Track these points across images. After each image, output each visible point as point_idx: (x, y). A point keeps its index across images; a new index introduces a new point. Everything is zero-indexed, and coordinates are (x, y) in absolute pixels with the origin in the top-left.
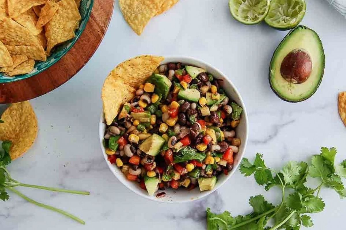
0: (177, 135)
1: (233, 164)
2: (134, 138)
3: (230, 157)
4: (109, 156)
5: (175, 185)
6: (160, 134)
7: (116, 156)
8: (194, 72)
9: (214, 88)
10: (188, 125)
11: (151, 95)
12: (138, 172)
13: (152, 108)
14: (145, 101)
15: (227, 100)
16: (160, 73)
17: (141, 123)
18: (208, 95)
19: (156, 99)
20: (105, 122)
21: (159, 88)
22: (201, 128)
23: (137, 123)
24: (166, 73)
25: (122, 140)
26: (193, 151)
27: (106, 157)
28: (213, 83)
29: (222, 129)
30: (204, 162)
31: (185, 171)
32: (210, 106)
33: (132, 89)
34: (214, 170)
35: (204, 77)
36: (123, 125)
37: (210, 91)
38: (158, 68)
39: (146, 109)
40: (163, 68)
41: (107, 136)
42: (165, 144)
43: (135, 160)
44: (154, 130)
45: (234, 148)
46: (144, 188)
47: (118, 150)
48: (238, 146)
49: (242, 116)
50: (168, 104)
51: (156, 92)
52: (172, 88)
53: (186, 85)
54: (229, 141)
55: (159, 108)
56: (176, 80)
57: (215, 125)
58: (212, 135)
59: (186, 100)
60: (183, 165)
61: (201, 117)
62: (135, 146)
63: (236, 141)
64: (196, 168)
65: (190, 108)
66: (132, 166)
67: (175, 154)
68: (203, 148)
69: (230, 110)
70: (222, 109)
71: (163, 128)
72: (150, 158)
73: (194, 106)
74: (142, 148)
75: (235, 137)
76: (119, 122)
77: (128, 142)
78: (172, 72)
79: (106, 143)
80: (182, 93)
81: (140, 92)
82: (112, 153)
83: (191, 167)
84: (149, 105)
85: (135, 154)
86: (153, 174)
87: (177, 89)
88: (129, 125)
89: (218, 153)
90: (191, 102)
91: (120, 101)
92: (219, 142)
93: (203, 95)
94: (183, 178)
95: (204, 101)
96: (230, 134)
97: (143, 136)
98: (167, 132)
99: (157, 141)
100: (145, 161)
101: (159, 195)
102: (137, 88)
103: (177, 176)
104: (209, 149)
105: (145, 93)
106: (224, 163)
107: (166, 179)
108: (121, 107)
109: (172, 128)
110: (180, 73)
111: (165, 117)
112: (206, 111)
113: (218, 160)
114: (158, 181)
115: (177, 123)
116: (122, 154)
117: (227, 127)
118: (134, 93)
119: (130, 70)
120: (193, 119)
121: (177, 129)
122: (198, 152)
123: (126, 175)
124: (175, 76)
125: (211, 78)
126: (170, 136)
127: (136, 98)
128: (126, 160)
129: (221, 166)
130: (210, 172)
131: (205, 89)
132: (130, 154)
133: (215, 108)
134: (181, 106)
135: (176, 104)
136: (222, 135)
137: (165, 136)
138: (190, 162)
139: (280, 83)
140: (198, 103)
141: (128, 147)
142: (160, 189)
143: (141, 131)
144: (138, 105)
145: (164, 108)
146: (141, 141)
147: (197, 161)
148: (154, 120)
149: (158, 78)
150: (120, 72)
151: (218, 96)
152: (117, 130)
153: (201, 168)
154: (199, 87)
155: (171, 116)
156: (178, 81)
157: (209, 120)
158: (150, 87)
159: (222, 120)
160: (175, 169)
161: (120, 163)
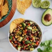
0: (26, 37)
1: (38, 45)
2: (16, 37)
3: (38, 43)
4: (10, 41)
5: (24, 49)
6: (22, 37)
7: (12, 41)
8: (31, 23)
9: (36, 27)
10: (29, 35)
11: (21, 27)
12: (16, 45)
13: (21, 30)
14: (19, 29)
15: (38, 30)
16: (24, 22)
17: (18, 34)
18: (34, 29)
19: (22, 28)
20: (10, 33)
21: (23, 26)
22: (32, 36)
23: (17, 33)
24: (25, 23)
25: (13, 37)
26: (29, 41)
27: (9, 41)
28: (35, 26)
29: (36, 37)
30: (31, 44)
31: (27, 46)
32: (34, 31)
33: (17, 26)
34: (34, 46)
35: (33, 24)
36: (14, 34)
37: (34, 28)
38: (23, 21)
39: (19, 31)
40: (24, 21)
41: (10, 36)
42: (23, 39)
43: (16, 42)
44: (21, 36)
45: (39, 42)
46: (17, 49)
47: (12, 39)
48: (40, 41)
49: (41, 34)
50: (25, 30)
51: (22, 27)
52: (26, 26)
53: (29, 26)
54: (38, 40)
55: (22, 31)
56: (27, 24)
57: (35, 36)
58: (34, 38)
59: (29, 29)
60: (27, 44)
61: (32, 34)
62: (16, 39)
63: (39, 40)
64: (30, 45)
65: (30, 31)
66: (15, 44)
67: (25, 42)
68: (32, 41)
69: (39, 33)
70: (37, 32)
71: (23, 35)
72: (19, 42)
73: (31, 31)
74: (18, 40)
75: (39, 39)
76: (13, 33)
77: (15, 38)
78: (26, 23)
79: (10, 38)
80: (28, 28)
81: (19, 26)
82: (11, 40)
83: (28, 45)
84: (20, 30)
85: (16, 41)
86: (20, 46)
87: (27, 27)
88: (15, 34)
89: (35, 42)
90: (30, 30)
91: (14, 28)
92: (35, 40)
93: (33, 29)
94: (26, 47)
95: (33, 30)
96: (38, 38)
97: (18, 37)
98: (24, 36)
99: (21, 38)
100: (18, 43)
101: (20, 51)
102: (18, 25)
103: (25, 47)
104: (33, 41)
105: (20, 27)
106: (36, 45)
107: (22, 47)
108: (14, 30)
109: (25, 36)
110: (28, 23)
111: (24, 33)
112: (33, 32)
113: (35, 44)
114: (21, 48)
115: (26, 34)
116: (13, 40)
117: (38, 36)
118: (17, 27)
119: (17, 21)
120: (30, 34)
121: (26, 36)
122: (30, 42)
123: (13, 45)
124: (27, 23)
125: (35, 25)
126: (24, 37)
127: (17, 28)
128: (14, 42)
129: (35, 46)
130: (33, 47)
131: (33, 27)
132: (15, 41)
133: (35, 32)
134: (28, 31)
135: (26, 30)
136: (36, 38)
137: (23, 37)
138: (29, 44)
139: (44, 21)
140: (31, 30)
141: (15, 39)
142: (21, 49)
143: (18, 36)
144: (18, 30)
145: (24, 31)
146: (18, 38)
147: (30, 44)
148: (21, 33)
149: (23, 24)
150: (14, 21)
151: (36, 29)
152: (12, 35)
153: (31, 46)
154: (32, 27)
155: (25, 33)
156: (28, 25)
157: (34, 35)
158: (21, 26)
159: (37, 35)
160: (25, 45)
161: (12, 42)
